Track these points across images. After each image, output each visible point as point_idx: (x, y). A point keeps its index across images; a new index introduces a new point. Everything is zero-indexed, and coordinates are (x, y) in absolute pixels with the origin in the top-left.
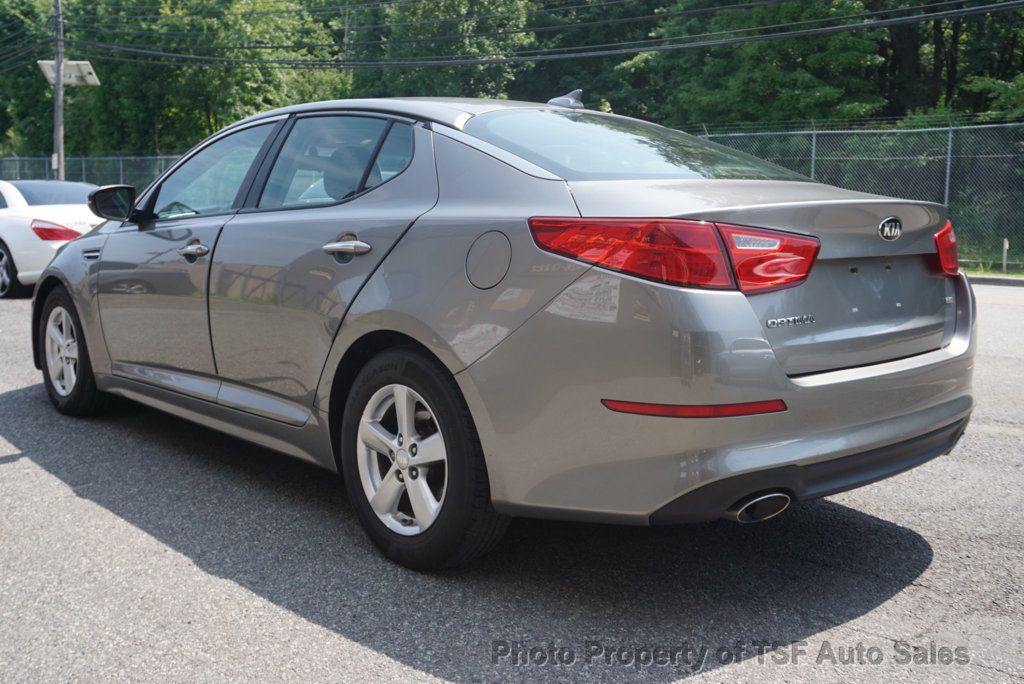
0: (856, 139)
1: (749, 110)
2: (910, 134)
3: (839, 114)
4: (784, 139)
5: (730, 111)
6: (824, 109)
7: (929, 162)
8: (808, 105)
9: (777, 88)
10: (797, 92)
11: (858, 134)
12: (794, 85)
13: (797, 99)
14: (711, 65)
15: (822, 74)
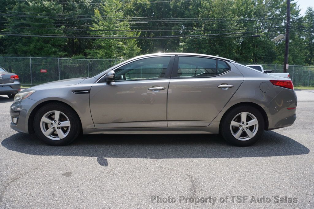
0: (63, 60)
1: (36, 52)
2: (75, 60)
3: (58, 54)
4: (47, 59)
5: (31, 52)
6: (55, 53)
7: (79, 66)
8: (51, 52)
9: (43, 47)
10: (48, 49)
11: (64, 59)
12: (47, 47)
13: (48, 50)
14: (24, 40)
15: (54, 46)
